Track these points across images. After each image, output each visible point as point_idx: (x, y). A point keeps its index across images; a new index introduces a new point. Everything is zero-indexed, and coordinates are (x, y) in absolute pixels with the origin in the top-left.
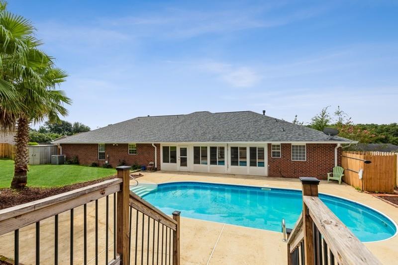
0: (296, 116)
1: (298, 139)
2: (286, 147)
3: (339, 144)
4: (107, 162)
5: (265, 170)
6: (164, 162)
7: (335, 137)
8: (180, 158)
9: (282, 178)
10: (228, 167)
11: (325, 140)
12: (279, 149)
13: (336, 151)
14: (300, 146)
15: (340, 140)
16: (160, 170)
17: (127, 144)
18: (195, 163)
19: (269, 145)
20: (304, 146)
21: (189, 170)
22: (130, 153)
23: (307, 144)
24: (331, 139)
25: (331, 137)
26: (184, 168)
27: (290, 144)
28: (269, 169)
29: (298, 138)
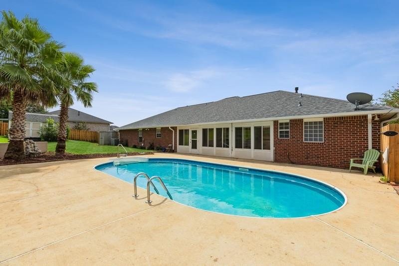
2: (297, 124)
4: (143, 144)
5: (270, 154)
6: (180, 145)
8: (191, 141)
9: (291, 164)
10: (232, 150)
11: (348, 111)
12: (287, 128)
13: (369, 126)
16: (176, 152)
17: (155, 128)
18: (203, 146)
19: (276, 122)
20: (321, 123)
21: (198, 153)
22: (157, 137)
23: (324, 118)
26: (194, 151)
27: (301, 120)
28: (276, 153)
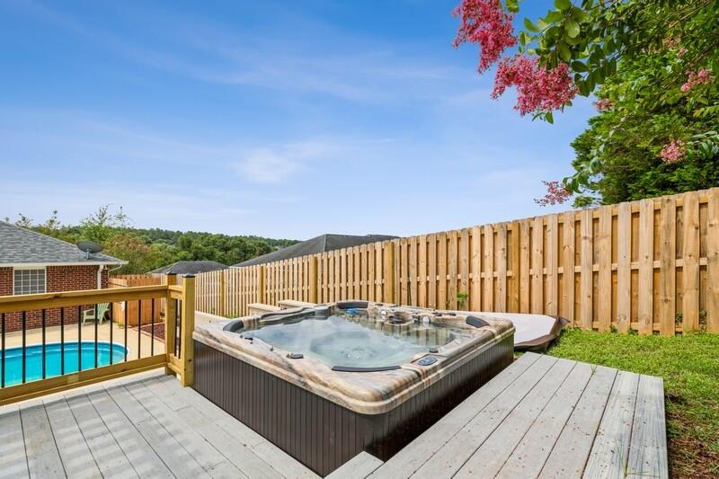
0: (55, 212)
1: (28, 259)
3: (102, 265)
7: (98, 255)
11: (80, 260)
13: (99, 275)
14: (34, 272)
15: (104, 260)
20: (42, 271)
23: (47, 267)
24: (90, 259)
25: (91, 255)
27: (9, 269)
29: (29, 257)
